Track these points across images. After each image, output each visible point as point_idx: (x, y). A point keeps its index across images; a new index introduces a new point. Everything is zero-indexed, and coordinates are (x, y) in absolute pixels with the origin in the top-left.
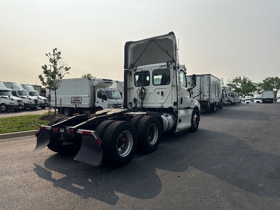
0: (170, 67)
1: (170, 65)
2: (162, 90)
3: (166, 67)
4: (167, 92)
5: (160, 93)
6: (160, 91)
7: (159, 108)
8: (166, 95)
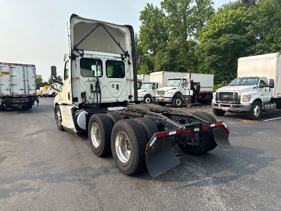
0: (125, 60)
1: (125, 58)
2: (118, 83)
3: (120, 60)
4: (122, 86)
5: (116, 86)
6: (115, 84)
7: (113, 102)
8: (121, 88)
